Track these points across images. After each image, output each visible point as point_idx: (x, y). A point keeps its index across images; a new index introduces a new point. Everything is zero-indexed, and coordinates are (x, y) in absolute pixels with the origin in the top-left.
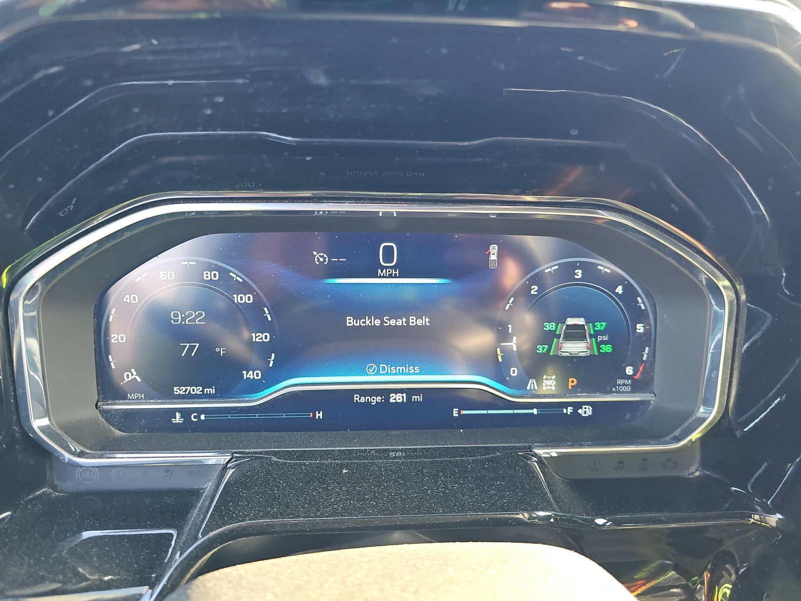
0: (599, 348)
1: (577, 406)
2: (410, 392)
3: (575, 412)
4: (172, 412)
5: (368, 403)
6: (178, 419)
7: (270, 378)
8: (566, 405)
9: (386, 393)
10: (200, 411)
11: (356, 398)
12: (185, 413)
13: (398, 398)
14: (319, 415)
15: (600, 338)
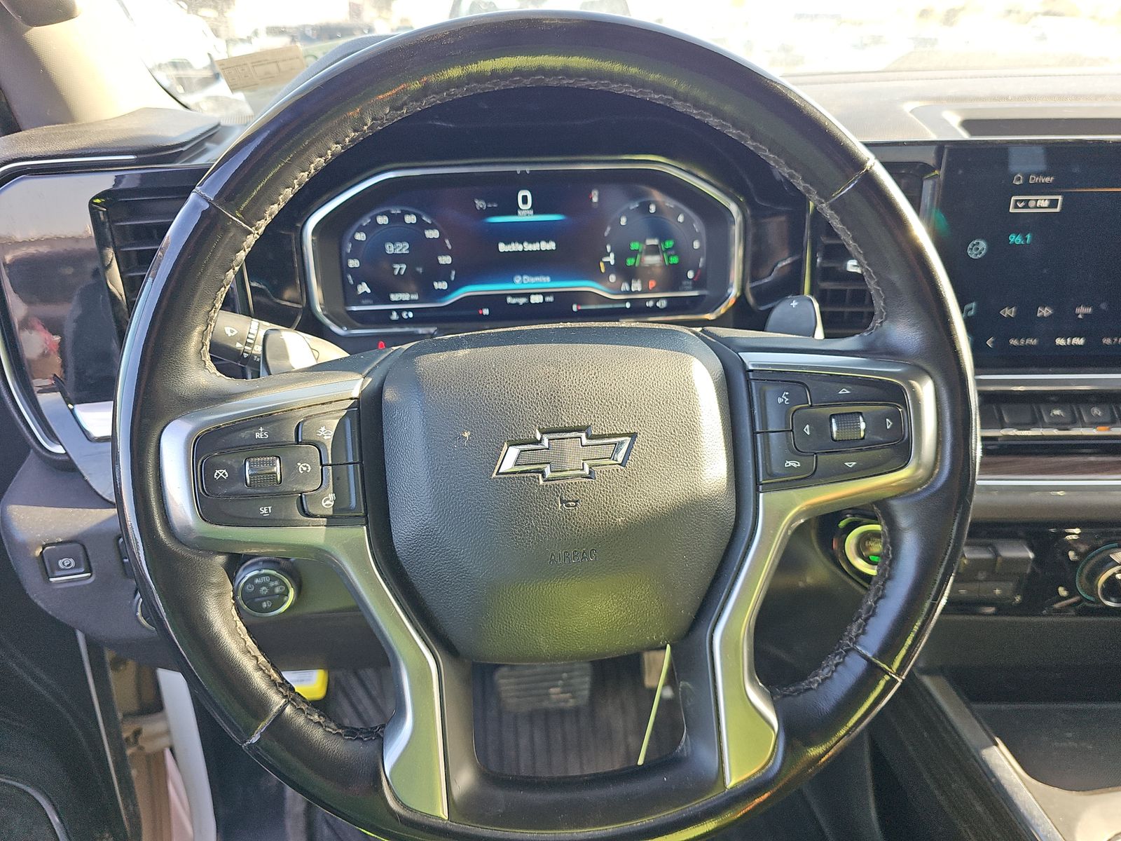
0: (669, 260)
1: (657, 299)
2: (545, 294)
3: (655, 305)
4: (390, 311)
5: (517, 304)
6: (395, 316)
7: (453, 287)
8: (649, 299)
9: (528, 295)
10: (408, 310)
11: (509, 300)
12: (399, 312)
13: (537, 299)
14: (486, 312)
15: (669, 253)
